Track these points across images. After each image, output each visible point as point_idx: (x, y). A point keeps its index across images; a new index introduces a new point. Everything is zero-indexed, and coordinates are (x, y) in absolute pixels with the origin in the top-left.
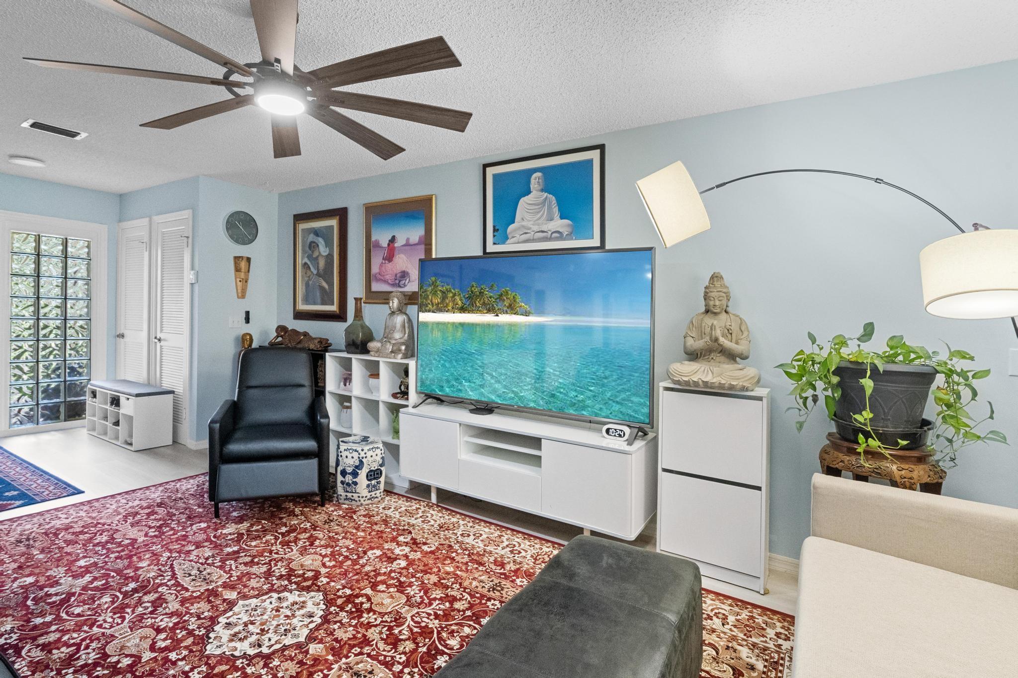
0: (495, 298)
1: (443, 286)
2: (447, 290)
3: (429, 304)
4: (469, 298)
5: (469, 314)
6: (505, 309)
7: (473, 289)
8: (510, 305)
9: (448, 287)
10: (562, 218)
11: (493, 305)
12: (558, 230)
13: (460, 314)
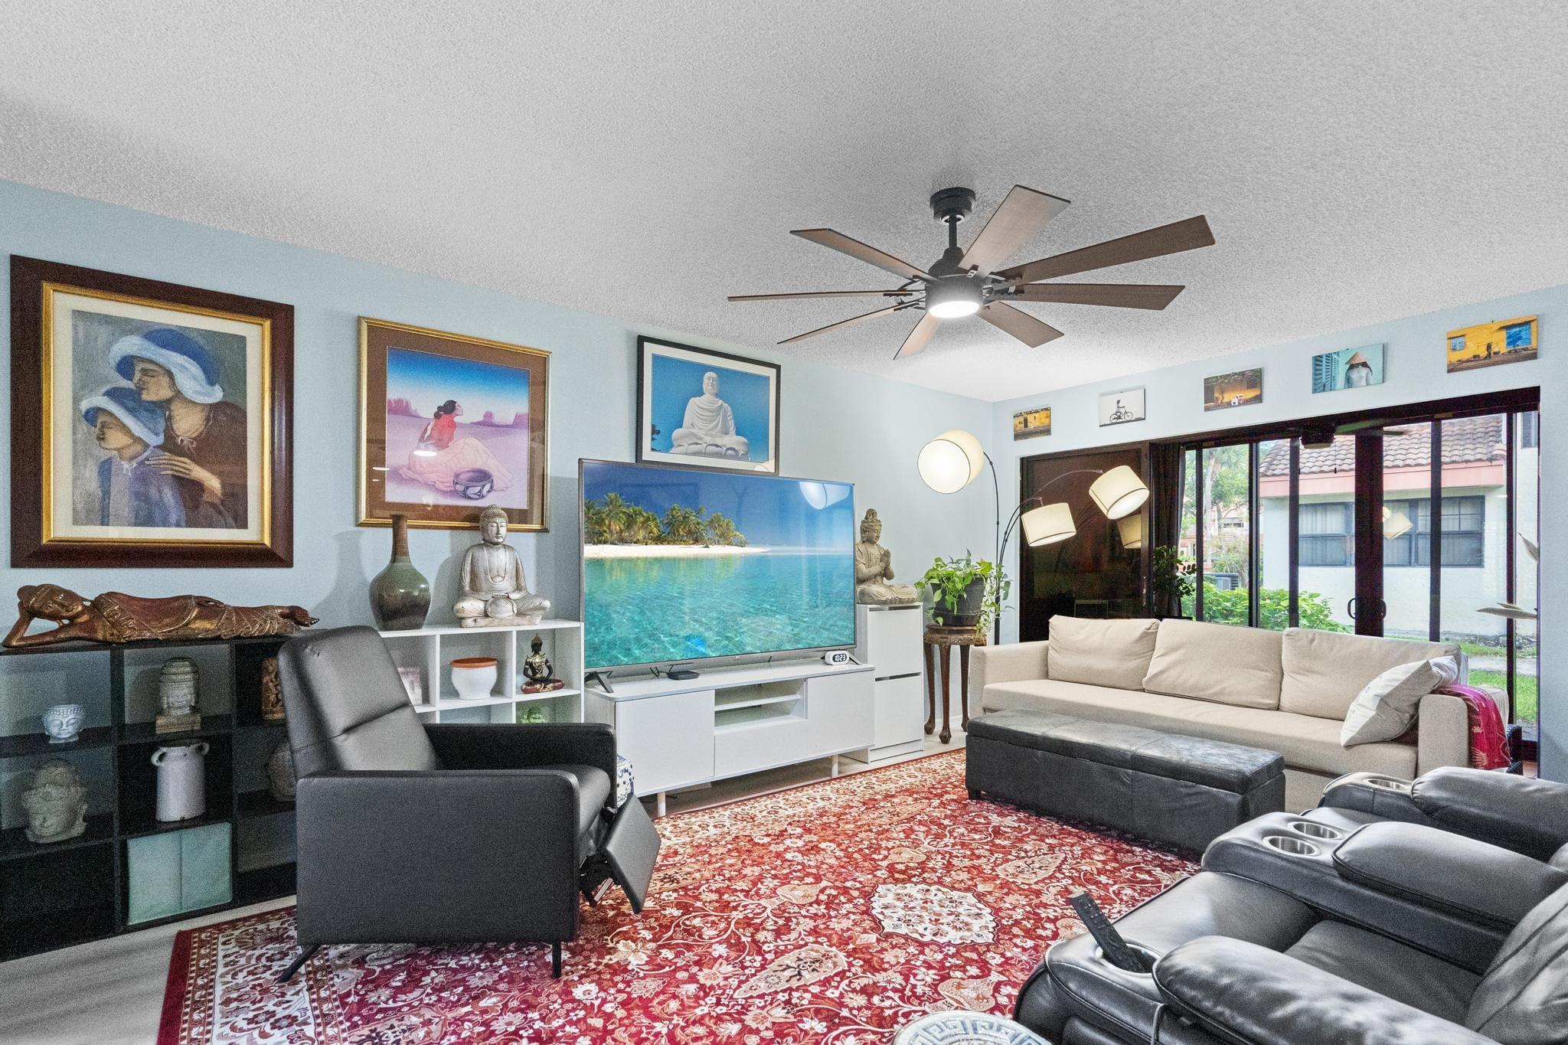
0: (704, 524)
1: (628, 507)
2: (635, 512)
3: (605, 532)
4: (669, 524)
5: (668, 546)
6: (717, 538)
7: (674, 512)
8: (723, 534)
9: (637, 508)
11: (701, 534)
12: (733, 446)
13: (656, 546)
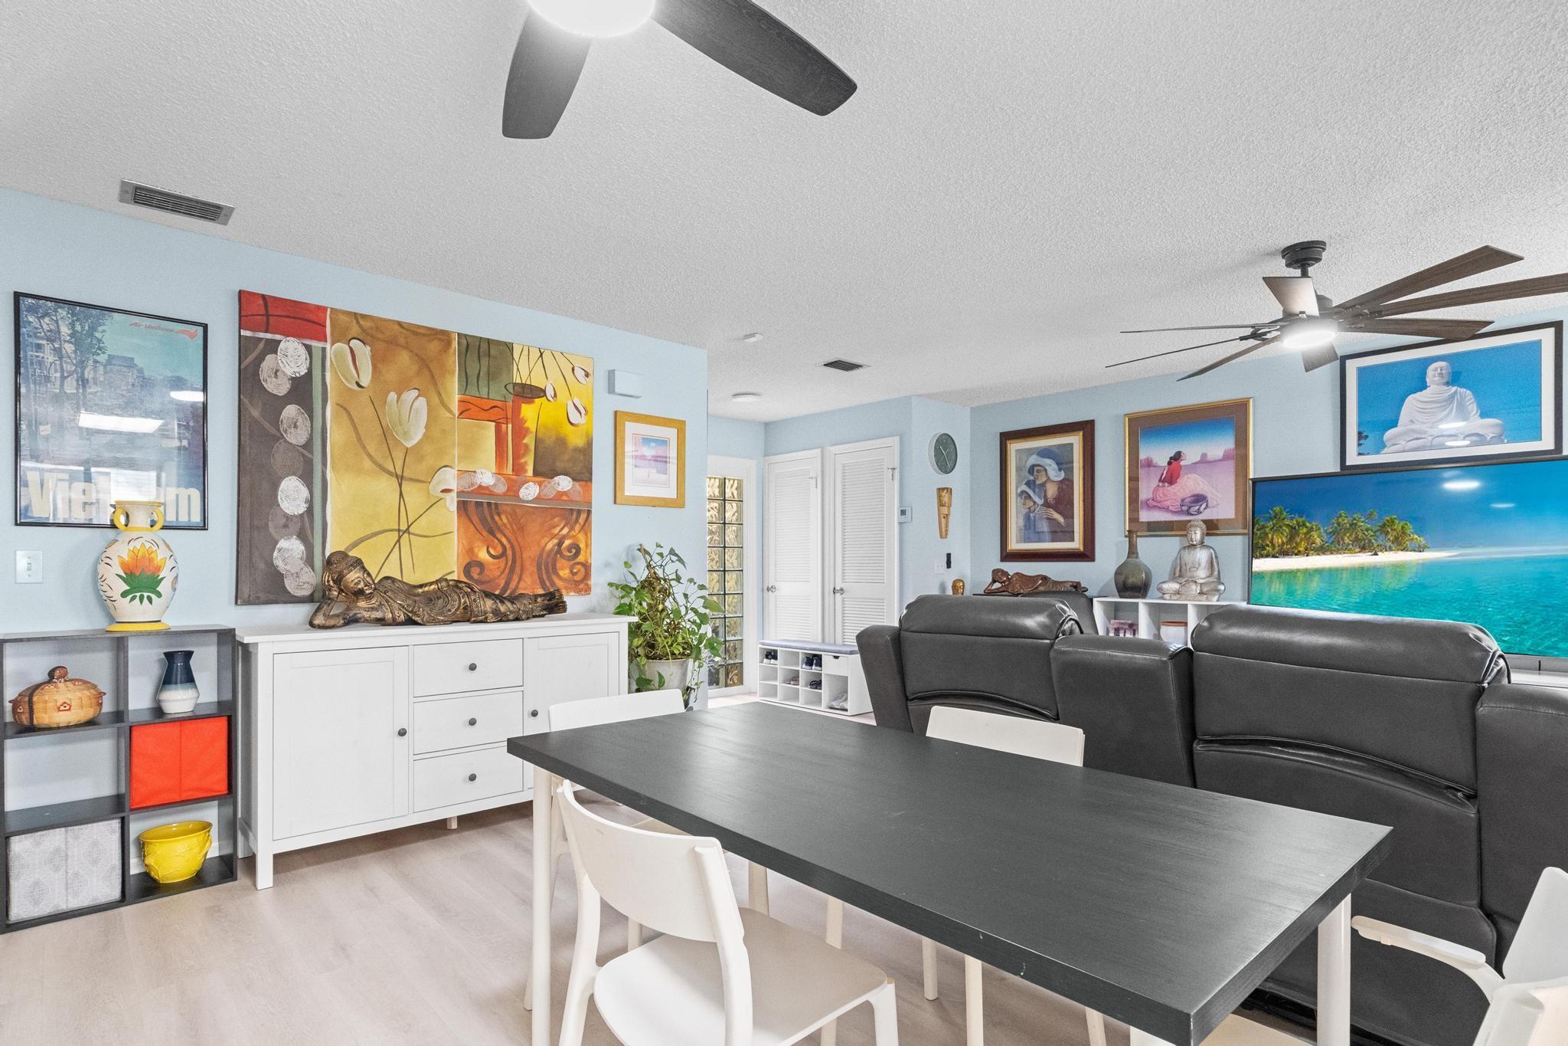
0: (1374, 530)
3: (1268, 545)
4: (1333, 533)
5: (1332, 556)
6: (1389, 544)
7: (1340, 520)
8: (1396, 538)
9: (1300, 520)
10: (1483, 415)
11: (1370, 541)
12: (1476, 432)
13: (1318, 557)
